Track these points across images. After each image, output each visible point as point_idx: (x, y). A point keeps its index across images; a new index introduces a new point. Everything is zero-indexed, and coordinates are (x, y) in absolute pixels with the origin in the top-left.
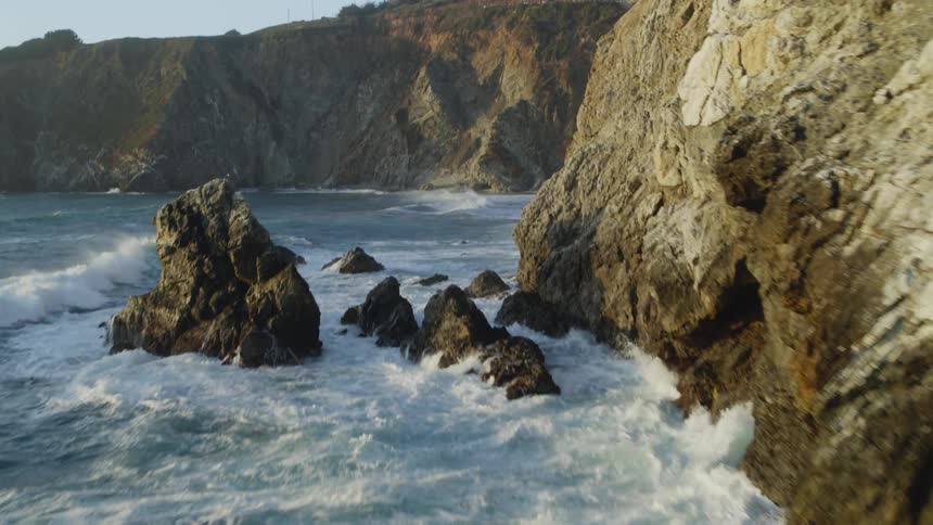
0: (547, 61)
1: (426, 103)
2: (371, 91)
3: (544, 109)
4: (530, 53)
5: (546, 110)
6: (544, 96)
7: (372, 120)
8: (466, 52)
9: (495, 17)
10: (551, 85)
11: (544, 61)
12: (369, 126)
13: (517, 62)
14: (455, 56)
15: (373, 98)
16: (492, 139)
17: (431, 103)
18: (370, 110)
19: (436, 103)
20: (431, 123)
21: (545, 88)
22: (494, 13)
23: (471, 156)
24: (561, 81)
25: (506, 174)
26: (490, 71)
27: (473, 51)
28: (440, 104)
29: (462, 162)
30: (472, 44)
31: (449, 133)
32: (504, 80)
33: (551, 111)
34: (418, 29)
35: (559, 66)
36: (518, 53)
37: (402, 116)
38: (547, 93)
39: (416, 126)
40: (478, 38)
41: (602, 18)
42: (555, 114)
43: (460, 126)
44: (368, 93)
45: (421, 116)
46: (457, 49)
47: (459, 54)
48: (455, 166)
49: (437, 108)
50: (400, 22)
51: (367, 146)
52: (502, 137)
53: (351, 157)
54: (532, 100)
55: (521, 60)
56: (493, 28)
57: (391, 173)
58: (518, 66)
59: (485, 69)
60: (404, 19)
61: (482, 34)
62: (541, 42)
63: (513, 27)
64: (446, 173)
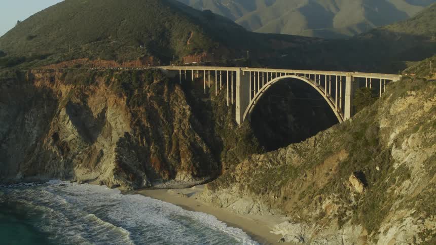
0: (133, 107)
1: (69, 131)
2: (33, 119)
3: (138, 137)
4: (123, 102)
5: (139, 138)
6: (137, 129)
7: (37, 138)
8: (84, 98)
9: (96, 77)
10: (139, 122)
11: (131, 107)
12: (37, 142)
13: (115, 106)
14: (79, 100)
15: (35, 124)
16: (116, 158)
17: (72, 130)
18: (35, 132)
19: (75, 130)
20: (74, 141)
21: (136, 125)
22: (95, 74)
23: (100, 161)
24: (143, 119)
25: (128, 179)
26: (100, 110)
27: (88, 96)
28: (77, 131)
29: (96, 165)
30: (87, 93)
31: (84, 146)
32: (109, 115)
33: (142, 138)
34: (52, 80)
35: (140, 111)
36: (115, 102)
37: (56, 136)
38: (138, 128)
39: (65, 143)
40: (90, 90)
41: (155, 82)
42: (144, 139)
43: (90, 143)
44: (31, 121)
45: (67, 137)
46: (79, 96)
47: (80, 99)
48: (92, 168)
49: (77, 134)
50: (41, 75)
51: (39, 155)
52: (121, 156)
53: (30, 161)
54: (131, 132)
55: (117, 106)
56: (97, 84)
57: (56, 171)
58: (116, 109)
59: (96, 108)
60: (43, 74)
61: (91, 87)
62: (127, 96)
63: (109, 85)
64: (88, 171)
